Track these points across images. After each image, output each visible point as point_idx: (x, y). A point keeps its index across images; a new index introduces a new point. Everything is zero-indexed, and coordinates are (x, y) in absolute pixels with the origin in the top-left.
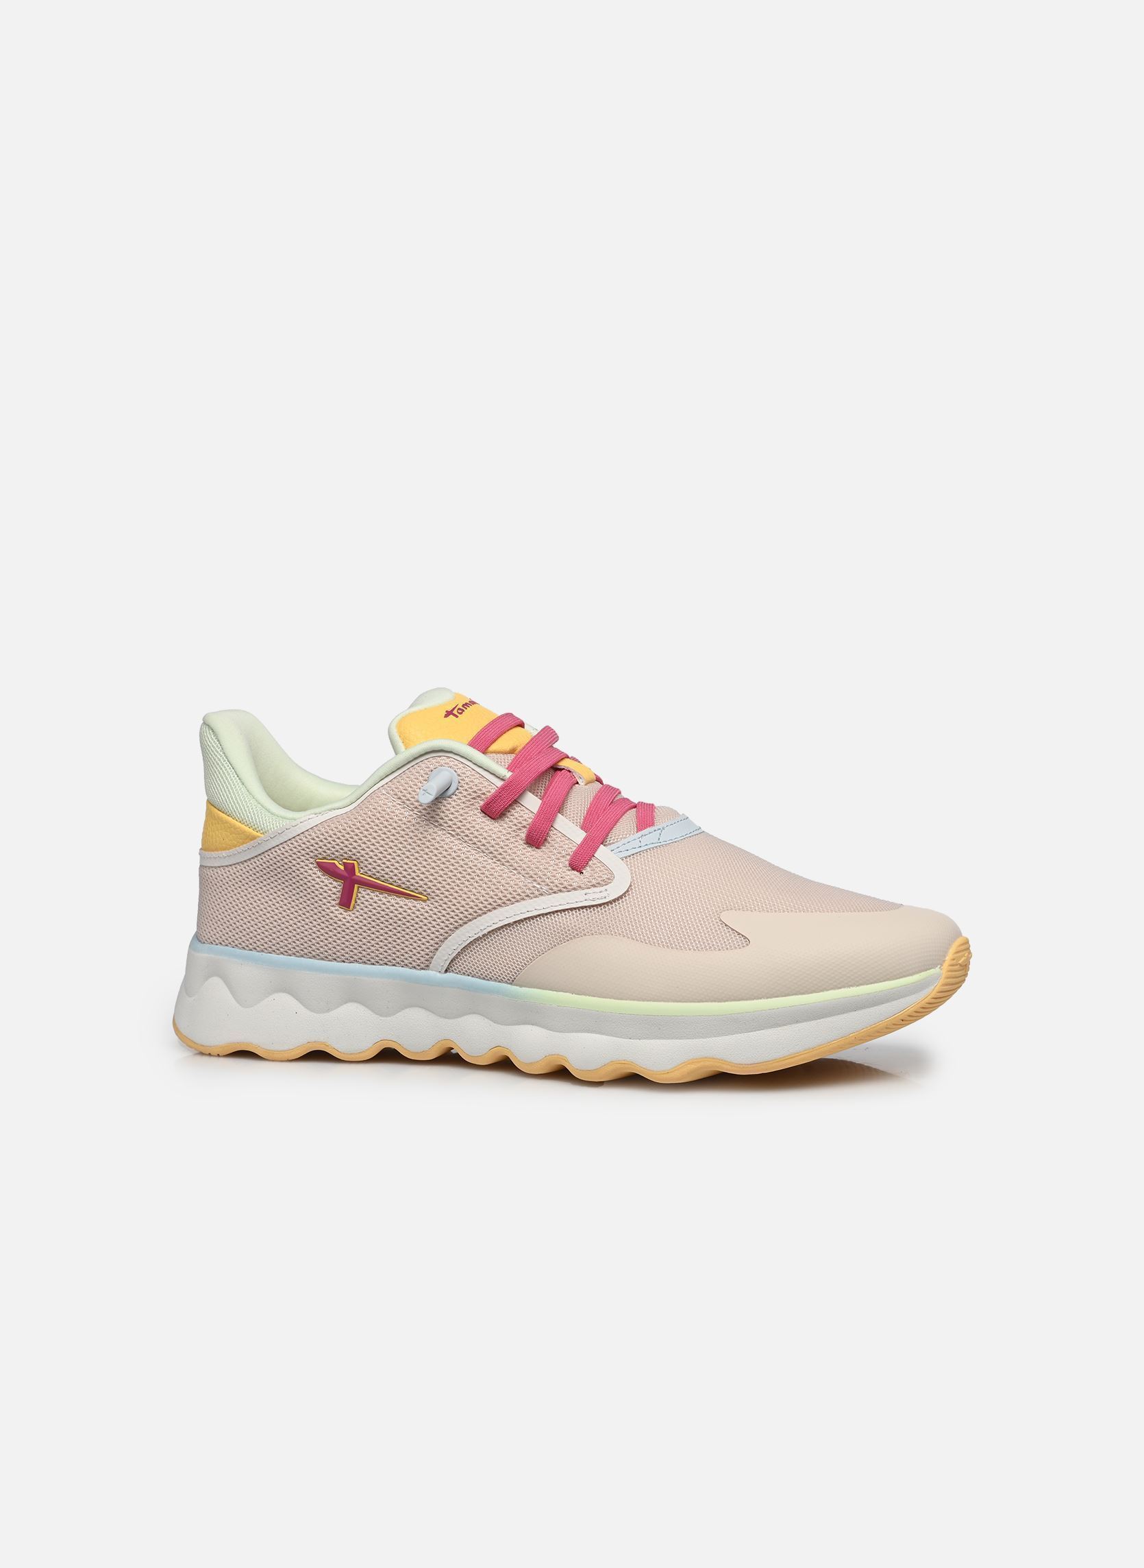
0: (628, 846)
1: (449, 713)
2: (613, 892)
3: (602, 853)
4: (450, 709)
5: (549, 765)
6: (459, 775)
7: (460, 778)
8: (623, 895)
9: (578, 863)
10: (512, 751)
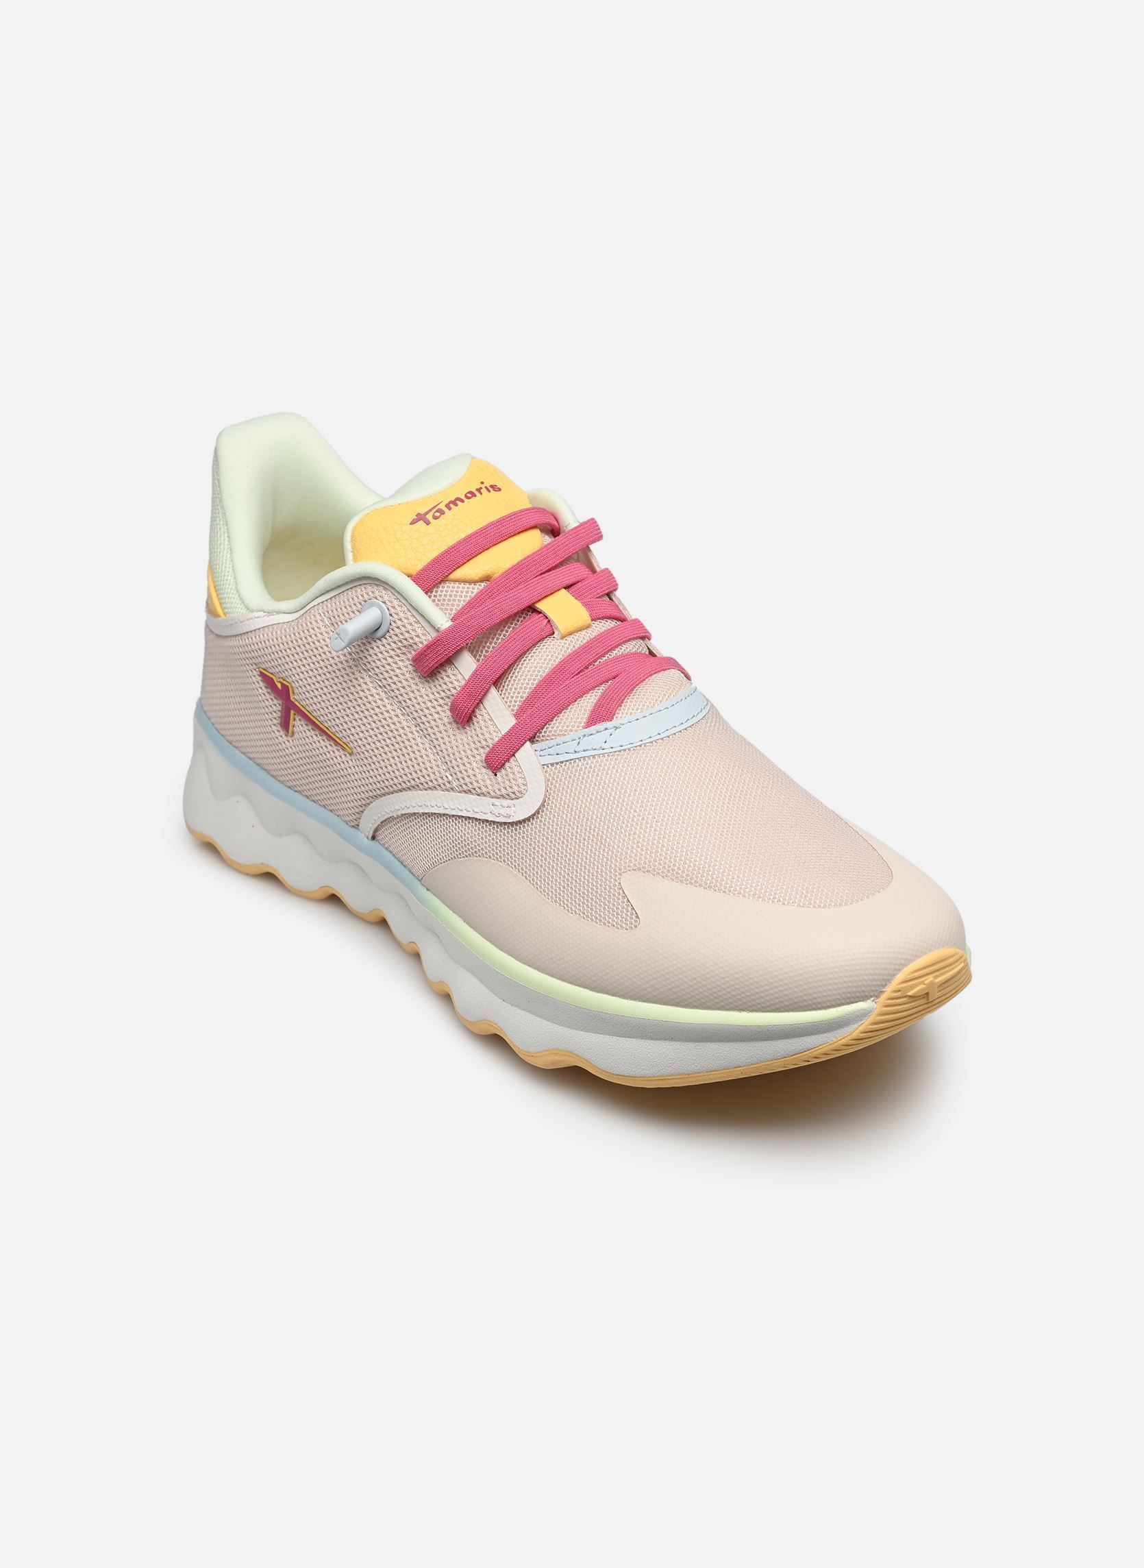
0: (561, 749)
1: (421, 517)
2: (519, 811)
3: (527, 752)
4: (422, 511)
5: (526, 604)
6: (391, 615)
7: (391, 618)
8: (530, 817)
9: (497, 759)
10: (486, 579)
